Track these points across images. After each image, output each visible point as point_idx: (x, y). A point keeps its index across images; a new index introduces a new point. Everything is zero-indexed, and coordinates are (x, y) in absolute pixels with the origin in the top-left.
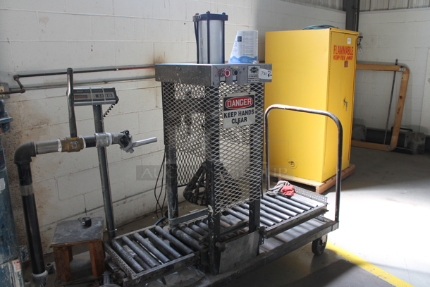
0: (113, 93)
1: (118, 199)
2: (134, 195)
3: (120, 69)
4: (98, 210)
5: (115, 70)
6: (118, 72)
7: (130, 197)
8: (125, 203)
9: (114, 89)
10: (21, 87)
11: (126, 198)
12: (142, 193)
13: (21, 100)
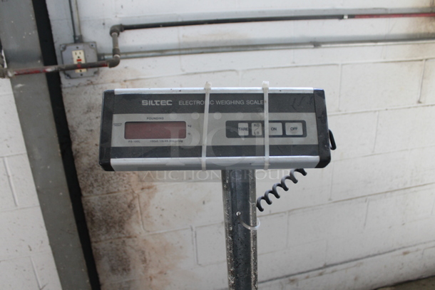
0: (310, 118)
1: (309, 268)
2: (341, 263)
3: (351, 17)
4: (268, 283)
5: (341, 17)
6: (347, 22)
7: (332, 265)
8: (321, 274)
9: (320, 94)
10: (115, 51)
11: (326, 266)
12: (356, 260)
13: (129, 77)
